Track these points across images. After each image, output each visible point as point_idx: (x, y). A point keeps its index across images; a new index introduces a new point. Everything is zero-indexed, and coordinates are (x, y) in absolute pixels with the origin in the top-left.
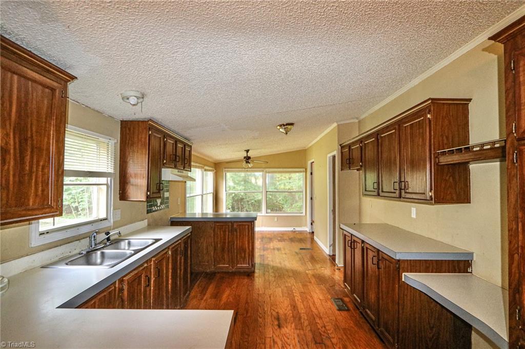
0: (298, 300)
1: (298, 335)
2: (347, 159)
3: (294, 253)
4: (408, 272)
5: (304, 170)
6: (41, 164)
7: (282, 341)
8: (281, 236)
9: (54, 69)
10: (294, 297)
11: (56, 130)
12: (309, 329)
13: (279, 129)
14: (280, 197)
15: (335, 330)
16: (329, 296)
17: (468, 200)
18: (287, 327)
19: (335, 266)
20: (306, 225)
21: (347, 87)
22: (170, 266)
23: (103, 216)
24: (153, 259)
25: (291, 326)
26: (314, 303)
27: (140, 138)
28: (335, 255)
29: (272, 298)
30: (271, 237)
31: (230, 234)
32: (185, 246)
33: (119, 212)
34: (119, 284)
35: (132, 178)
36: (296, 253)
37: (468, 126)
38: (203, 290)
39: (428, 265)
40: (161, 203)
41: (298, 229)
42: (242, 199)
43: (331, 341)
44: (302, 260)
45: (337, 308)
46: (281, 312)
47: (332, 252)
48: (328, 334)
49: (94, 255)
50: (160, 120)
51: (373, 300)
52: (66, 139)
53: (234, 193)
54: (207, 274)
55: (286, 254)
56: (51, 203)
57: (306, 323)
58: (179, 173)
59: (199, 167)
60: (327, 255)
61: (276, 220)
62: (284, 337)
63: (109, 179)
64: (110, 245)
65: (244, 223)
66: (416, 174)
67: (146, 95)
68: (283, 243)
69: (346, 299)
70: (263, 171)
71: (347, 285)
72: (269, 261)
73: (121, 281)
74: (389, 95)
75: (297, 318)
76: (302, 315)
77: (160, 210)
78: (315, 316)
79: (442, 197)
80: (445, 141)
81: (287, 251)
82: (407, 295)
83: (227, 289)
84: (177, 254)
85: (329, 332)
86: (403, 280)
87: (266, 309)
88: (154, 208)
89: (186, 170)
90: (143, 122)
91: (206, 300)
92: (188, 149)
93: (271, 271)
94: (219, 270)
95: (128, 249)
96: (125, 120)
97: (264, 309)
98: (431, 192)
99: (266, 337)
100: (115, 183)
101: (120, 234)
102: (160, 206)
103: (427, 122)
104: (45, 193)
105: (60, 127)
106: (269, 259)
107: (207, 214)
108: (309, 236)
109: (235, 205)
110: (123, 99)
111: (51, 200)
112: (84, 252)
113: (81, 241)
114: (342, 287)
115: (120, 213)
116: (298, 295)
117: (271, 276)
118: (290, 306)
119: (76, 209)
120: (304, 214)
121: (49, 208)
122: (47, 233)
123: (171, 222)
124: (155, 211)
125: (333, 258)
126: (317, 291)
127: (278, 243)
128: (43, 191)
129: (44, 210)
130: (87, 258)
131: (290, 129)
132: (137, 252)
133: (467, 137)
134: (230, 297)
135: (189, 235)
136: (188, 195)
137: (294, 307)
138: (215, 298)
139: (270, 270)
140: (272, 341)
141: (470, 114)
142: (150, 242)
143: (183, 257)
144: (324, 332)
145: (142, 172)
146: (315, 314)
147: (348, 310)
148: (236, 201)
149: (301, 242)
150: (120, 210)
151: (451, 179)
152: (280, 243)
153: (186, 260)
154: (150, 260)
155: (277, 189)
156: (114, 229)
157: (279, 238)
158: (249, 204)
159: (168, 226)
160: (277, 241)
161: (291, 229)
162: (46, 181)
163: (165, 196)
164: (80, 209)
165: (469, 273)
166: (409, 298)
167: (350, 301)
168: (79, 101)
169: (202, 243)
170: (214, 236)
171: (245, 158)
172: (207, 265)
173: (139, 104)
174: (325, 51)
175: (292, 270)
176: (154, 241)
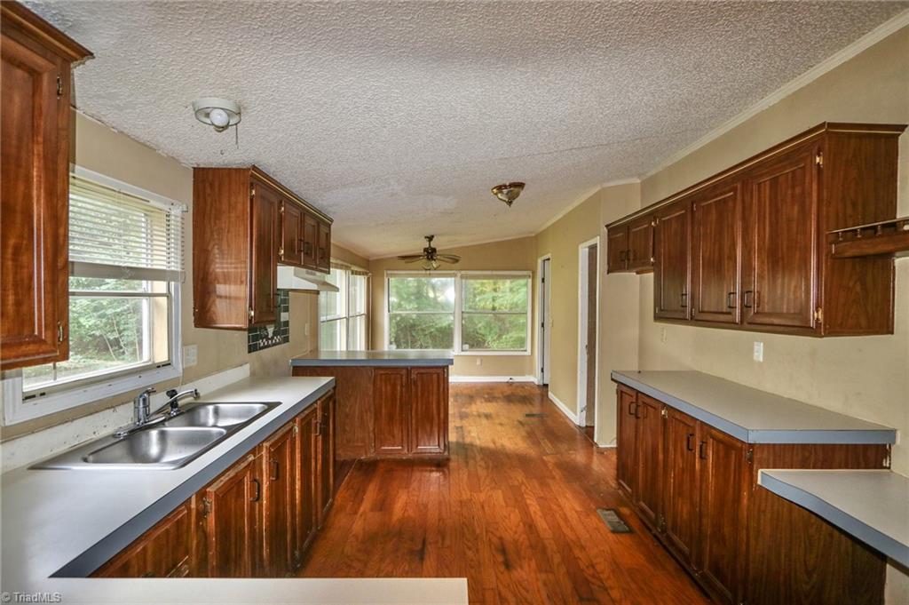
0: (535, 512)
1: (545, 584)
2: (622, 252)
3: (516, 423)
4: (768, 468)
5: (530, 273)
6: (12, 242)
7: (515, 595)
8: (489, 391)
9: (34, 23)
10: (528, 507)
11: (46, 168)
12: (565, 570)
13: (496, 194)
14: (480, 322)
15: (613, 571)
16: (592, 505)
17: (888, 327)
18: (521, 567)
19: (592, 446)
20: (531, 372)
21: (646, 105)
22: (298, 456)
23: (162, 357)
24: (266, 444)
25: (529, 566)
26: (566, 519)
27: (232, 202)
28: (593, 427)
29: (486, 508)
30: (473, 394)
31: (404, 389)
32: (323, 415)
33: (193, 350)
34: (197, 502)
35: (219, 283)
36: (520, 423)
37: (896, 181)
38: (356, 495)
39: (807, 454)
40: (275, 334)
41: (517, 379)
42: (413, 326)
43: (609, 594)
44: (531, 436)
45: (611, 529)
46: (508, 537)
47: (584, 421)
48: (601, 580)
49: (144, 437)
50: (273, 169)
51: (685, 516)
52: (71, 196)
53: (400, 315)
54: (360, 462)
55: (501, 424)
56: (40, 332)
57: (557, 559)
58: (311, 277)
59: (341, 267)
60: (575, 426)
61: (478, 363)
62: (519, 586)
63: (172, 283)
64: (177, 415)
65: (431, 370)
66: (783, 277)
67: (245, 108)
68: (495, 404)
69: (625, 511)
70: (455, 275)
71: (625, 485)
72: (473, 437)
73: (202, 494)
74: (712, 128)
75: (538, 547)
76: (547, 542)
77: (274, 345)
78: (572, 544)
79: (839, 322)
80: (849, 211)
81: (504, 420)
82: (764, 512)
83: (400, 491)
84: (309, 432)
85: (601, 576)
86: (759, 482)
87: (478, 531)
88: (261, 343)
89: (321, 271)
90: (238, 170)
91: (364, 512)
92: (323, 229)
93: (478, 457)
94: (383, 457)
95: (215, 426)
96: (202, 166)
97: (474, 531)
98: (817, 312)
99: (484, 589)
100: (184, 293)
101: (196, 394)
102: (272, 338)
103: (815, 172)
104: (25, 308)
105: (55, 162)
106: (473, 434)
107: (355, 352)
108: (538, 391)
109: (402, 336)
110: (197, 112)
111: (40, 326)
112: (123, 434)
113: (117, 409)
114: (611, 487)
115: (195, 351)
116: (534, 503)
117: (480, 466)
118: (521, 524)
119: (116, 342)
120: (528, 353)
121: (34, 342)
122: (43, 394)
123: (294, 367)
124: (265, 347)
125: (589, 431)
126: (569, 495)
127: (484, 404)
128: (18, 304)
129: (24, 348)
130: (131, 444)
131: (518, 195)
132: (232, 430)
133: (892, 202)
134: (408, 508)
135: (330, 393)
136: (323, 318)
137: (530, 526)
138: (381, 510)
139: (477, 455)
140: (497, 597)
141: (899, 157)
142: (258, 408)
143: (320, 437)
144: (593, 576)
145: (239, 270)
146: (572, 541)
147: (631, 531)
148: (401, 330)
149: (526, 404)
150: (195, 346)
151: (858, 288)
152: (489, 404)
153: (325, 442)
154: (260, 447)
155: (475, 309)
156: (184, 383)
157: (486, 396)
158: (425, 335)
159: (289, 375)
160: (483, 400)
161: (505, 379)
162: (26, 281)
163: (282, 320)
164: (122, 344)
165: (886, 468)
166: (769, 516)
167: (631, 514)
168: (103, 119)
169: (351, 406)
170: (374, 391)
171: (425, 250)
172: (362, 447)
173: (231, 130)
174: (628, 13)
175: (517, 455)
176: (266, 407)
